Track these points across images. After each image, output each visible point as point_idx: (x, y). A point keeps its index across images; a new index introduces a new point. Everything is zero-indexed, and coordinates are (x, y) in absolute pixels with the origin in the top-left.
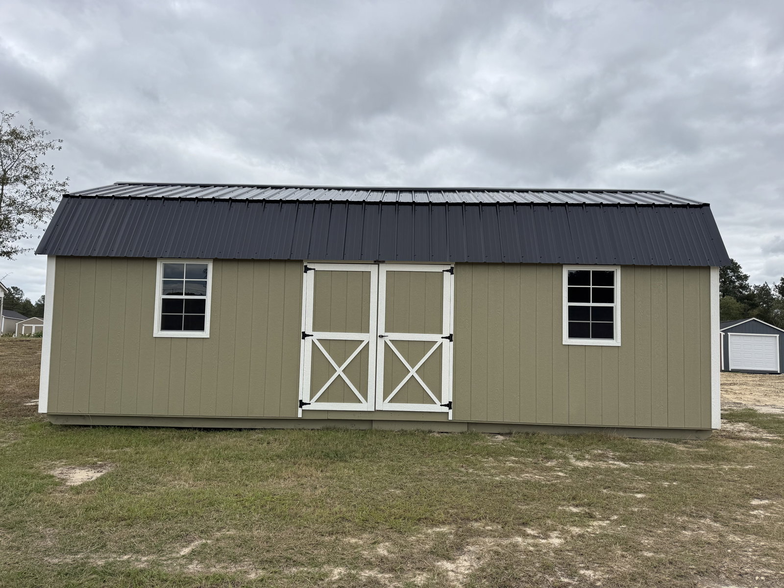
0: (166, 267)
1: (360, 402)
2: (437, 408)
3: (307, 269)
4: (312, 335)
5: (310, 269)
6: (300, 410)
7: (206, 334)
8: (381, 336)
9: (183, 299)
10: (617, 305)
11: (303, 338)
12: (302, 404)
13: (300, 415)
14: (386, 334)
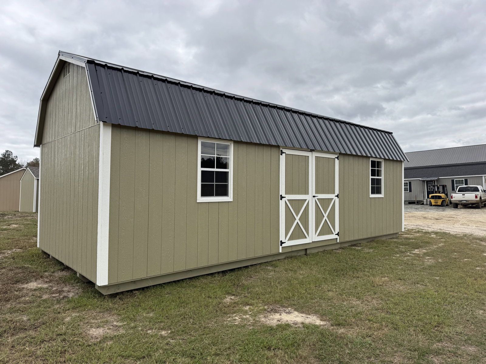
0: (203, 144)
1: (306, 238)
2: (334, 236)
3: (282, 153)
4: (285, 197)
5: (284, 153)
6: (281, 247)
7: (229, 198)
8: (314, 196)
9: (214, 171)
10: (382, 177)
11: (281, 199)
12: (282, 243)
13: (281, 251)
14: (316, 195)
